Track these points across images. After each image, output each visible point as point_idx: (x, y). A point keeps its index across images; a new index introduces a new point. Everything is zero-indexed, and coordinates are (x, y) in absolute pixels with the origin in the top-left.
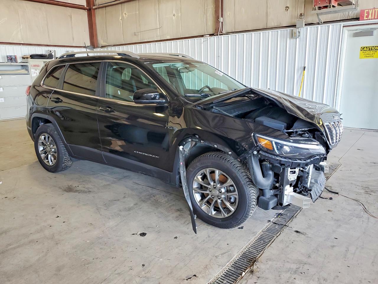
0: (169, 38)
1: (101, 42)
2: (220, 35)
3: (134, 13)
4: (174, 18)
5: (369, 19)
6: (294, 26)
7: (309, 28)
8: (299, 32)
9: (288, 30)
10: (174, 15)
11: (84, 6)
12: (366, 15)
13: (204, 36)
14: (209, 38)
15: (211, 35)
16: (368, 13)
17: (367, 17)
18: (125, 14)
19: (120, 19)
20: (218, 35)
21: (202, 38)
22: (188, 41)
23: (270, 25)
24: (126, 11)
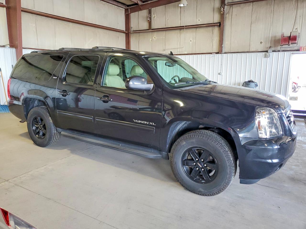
2: (223, 53)
3: (161, 37)
5: (304, 51)
6: (267, 51)
7: (274, 53)
8: (270, 55)
9: (263, 54)
10: (191, 41)
12: (303, 49)
13: (212, 54)
14: (215, 55)
15: (217, 53)
18: (155, 37)
19: (151, 40)
20: (221, 53)
21: (211, 55)
22: (201, 56)
23: (251, 50)
24: (155, 36)
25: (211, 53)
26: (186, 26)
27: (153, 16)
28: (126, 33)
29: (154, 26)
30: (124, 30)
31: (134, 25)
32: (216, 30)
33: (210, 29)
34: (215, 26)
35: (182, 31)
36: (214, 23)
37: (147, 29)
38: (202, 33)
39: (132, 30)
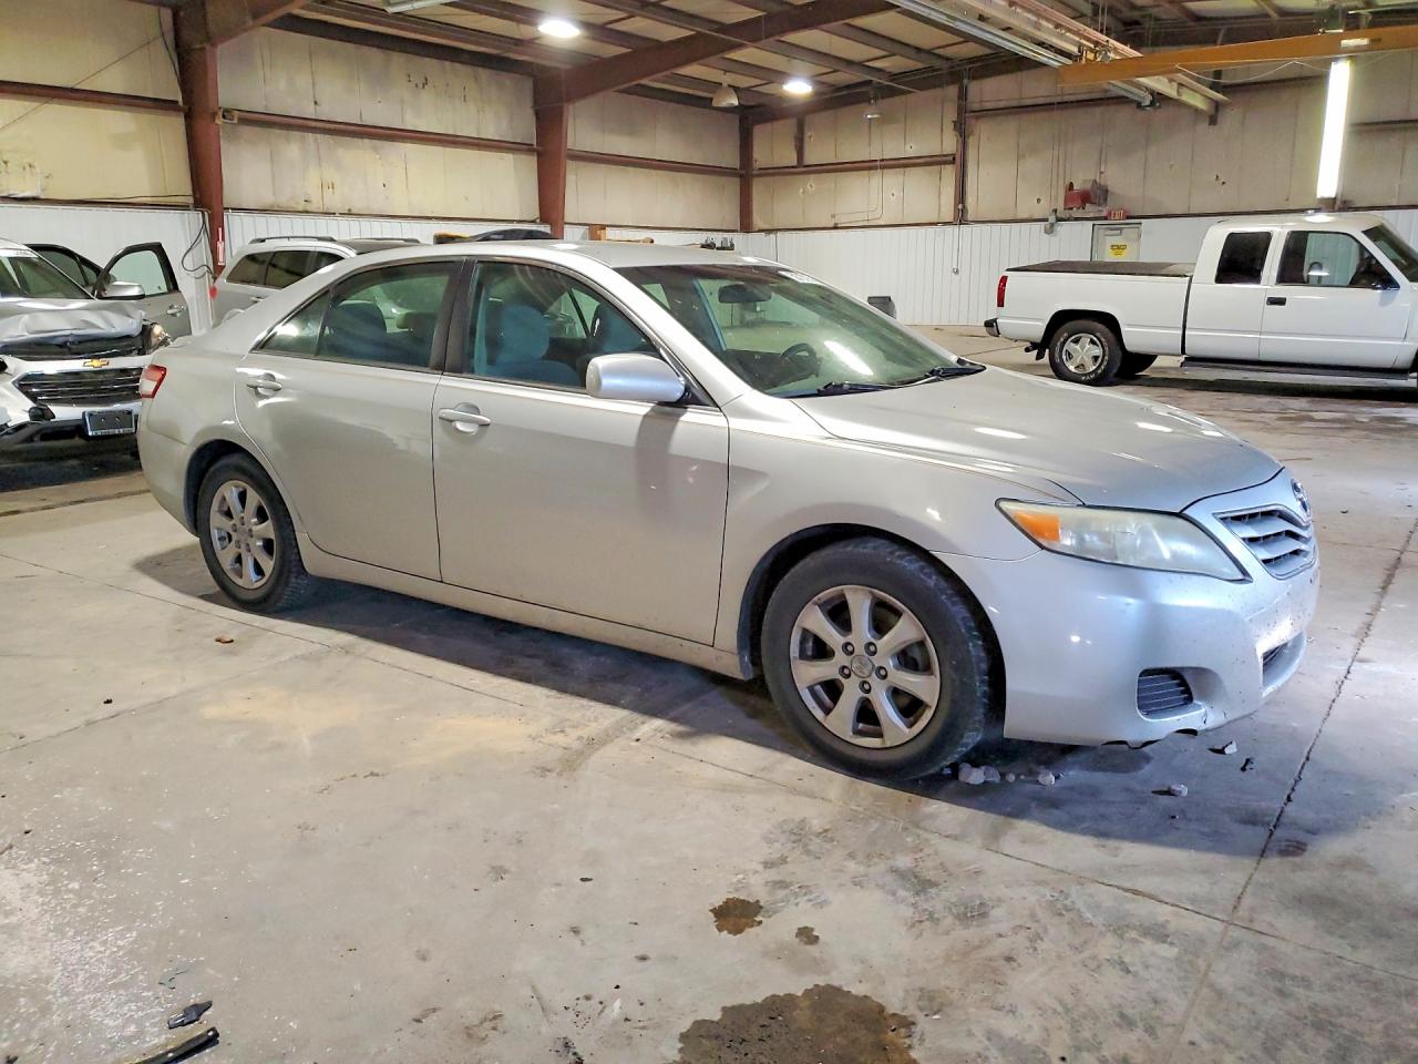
1: (760, 224)
2: (966, 224)
3: (827, 186)
4: (893, 198)
9: (1042, 224)
10: (893, 195)
11: (735, 169)
13: (939, 225)
14: (947, 227)
15: (949, 224)
16: (1115, 213)
17: (1114, 218)
18: (811, 187)
19: (801, 191)
20: (961, 224)
21: (936, 227)
22: (916, 230)
23: (1020, 216)
24: (811, 183)
25: (935, 224)
26: (883, 160)
27: (808, 134)
28: (741, 176)
29: (810, 158)
30: (738, 166)
31: (761, 156)
32: (949, 172)
33: (936, 168)
34: (945, 163)
35: (872, 172)
36: (945, 156)
37: (795, 163)
38: (916, 176)
39: (757, 166)
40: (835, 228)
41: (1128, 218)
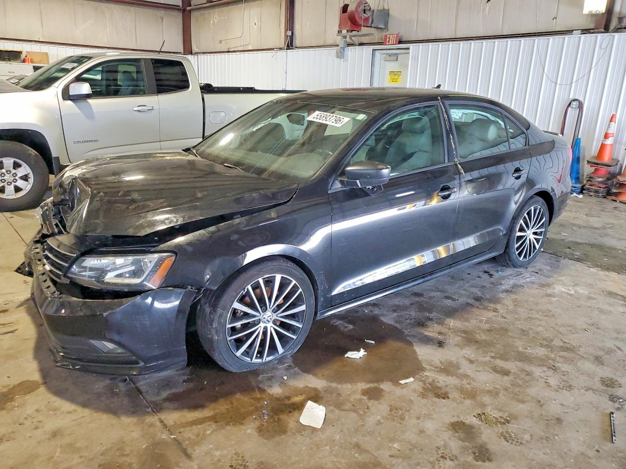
0: (250, 48)
1: (195, 49)
2: (287, 49)
3: (223, 18)
4: (255, 27)
7: (350, 48)
10: (255, 24)
11: (179, 6)
12: (388, 40)
13: (275, 50)
14: (278, 52)
15: (281, 49)
16: (389, 38)
17: (389, 42)
18: (216, 18)
19: (211, 23)
20: (285, 49)
21: (272, 52)
23: (327, 42)
24: (217, 15)
28: (183, 12)
30: (181, 4)
32: (284, 3)
38: (268, 7)
39: (192, 3)
40: (228, 52)
41: (400, 42)
